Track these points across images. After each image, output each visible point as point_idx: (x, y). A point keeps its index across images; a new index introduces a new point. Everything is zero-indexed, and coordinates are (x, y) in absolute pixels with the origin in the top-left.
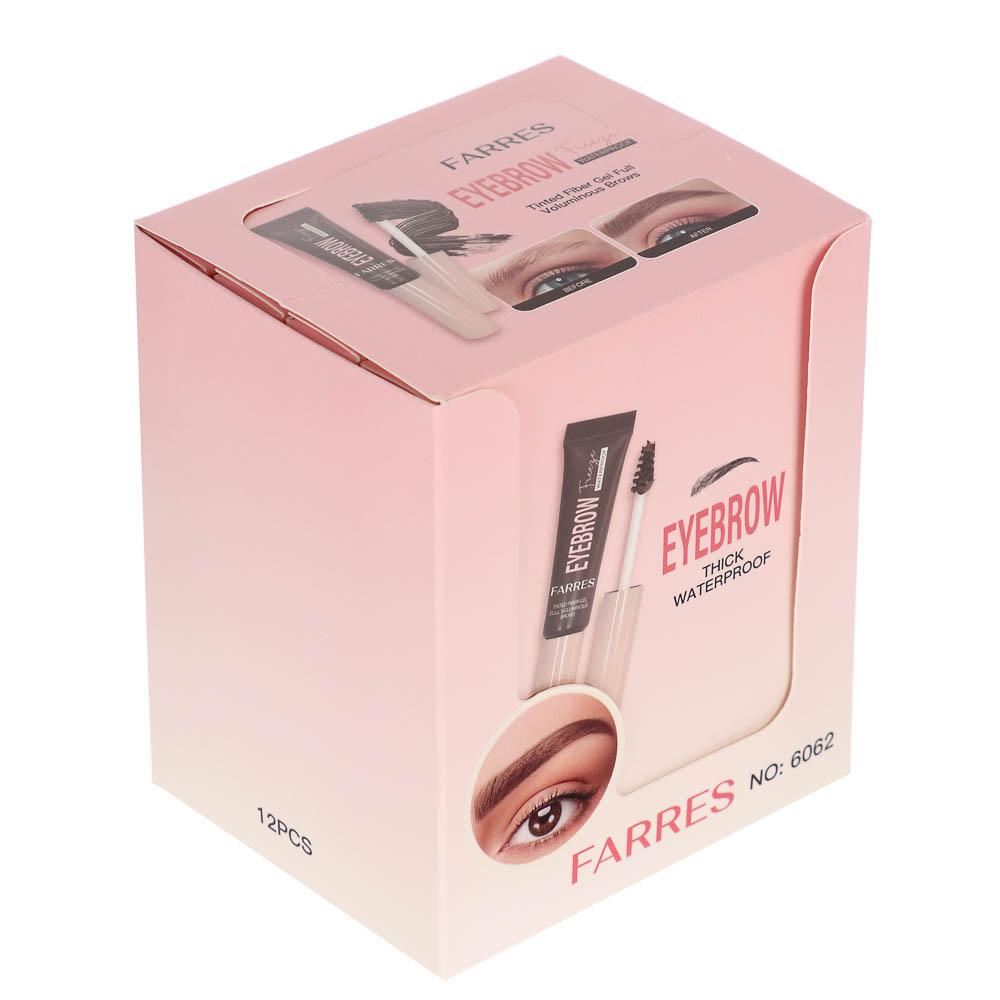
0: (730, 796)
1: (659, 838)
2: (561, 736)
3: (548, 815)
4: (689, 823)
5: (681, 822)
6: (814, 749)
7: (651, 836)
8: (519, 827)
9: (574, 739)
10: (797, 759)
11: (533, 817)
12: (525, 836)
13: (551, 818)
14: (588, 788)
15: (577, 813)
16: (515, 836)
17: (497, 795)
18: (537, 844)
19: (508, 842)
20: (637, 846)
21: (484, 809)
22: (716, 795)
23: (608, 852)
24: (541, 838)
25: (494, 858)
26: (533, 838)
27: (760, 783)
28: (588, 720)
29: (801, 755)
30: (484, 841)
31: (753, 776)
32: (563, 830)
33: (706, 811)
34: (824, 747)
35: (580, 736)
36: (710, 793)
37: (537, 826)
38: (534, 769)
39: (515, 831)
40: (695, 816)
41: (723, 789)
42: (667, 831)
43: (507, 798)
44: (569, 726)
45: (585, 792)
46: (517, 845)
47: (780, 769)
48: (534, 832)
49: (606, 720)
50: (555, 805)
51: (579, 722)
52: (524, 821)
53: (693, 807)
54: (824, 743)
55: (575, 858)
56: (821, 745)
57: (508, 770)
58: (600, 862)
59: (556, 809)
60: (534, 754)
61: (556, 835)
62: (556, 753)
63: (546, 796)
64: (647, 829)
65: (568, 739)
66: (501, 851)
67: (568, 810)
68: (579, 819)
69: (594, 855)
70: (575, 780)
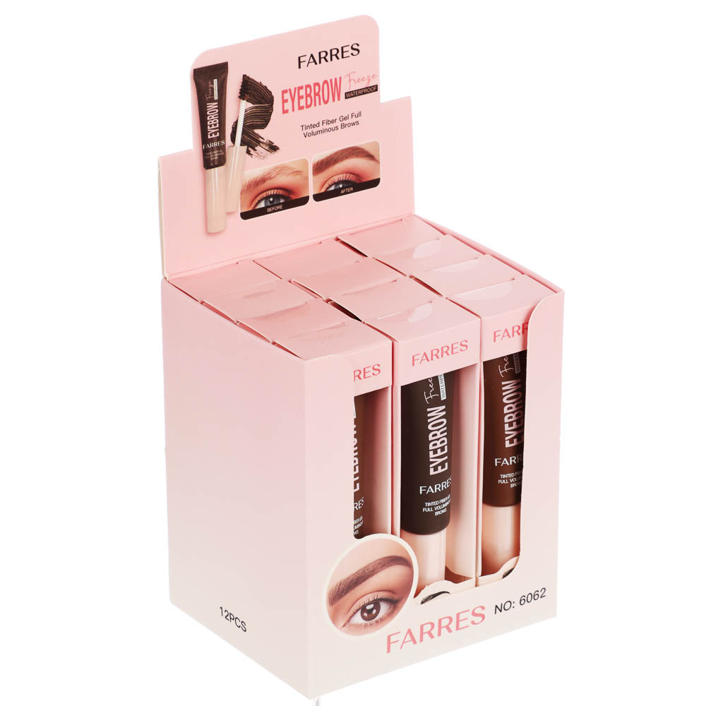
0: (483, 616)
1: (439, 634)
2: (380, 563)
3: (372, 609)
4: (458, 628)
5: (453, 626)
6: (534, 596)
7: (435, 632)
8: (355, 613)
9: (388, 566)
10: (523, 600)
11: (363, 609)
12: (358, 619)
13: (374, 611)
14: (396, 597)
15: (389, 611)
16: (353, 618)
17: (342, 592)
18: (366, 626)
19: (348, 621)
20: (426, 636)
21: (334, 599)
22: (474, 614)
23: (409, 638)
24: (368, 622)
25: (340, 629)
26: (363, 622)
27: (501, 611)
28: (396, 557)
29: (526, 598)
30: (334, 618)
31: (496, 606)
32: (382, 620)
33: (468, 622)
34: (540, 595)
35: (391, 565)
36: (471, 612)
37: (366, 615)
38: (364, 581)
39: (353, 616)
40: (462, 624)
41: (478, 611)
42: (444, 631)
43: (348, 595)
44: (385, 558)
45: (394, 600)
46: (354, 624)
47: (513, 605)
48: (364, 618)
49: (406, 558)
50: (376, 603)
51: (390, 557)
52: (358, 610)
53: (460, 619)
54: (540, 594)
55: (389, 638)
56: (538, 594)
57: (348, 578)
58: (404, 642)
59: (377, 607)
60: (364, 571)
61: (377, 622)
62: (376, 573)
63: (371, 597)
64: (433, 628)
65: (384, 565)
66: (344, 626)
67: (384, 608)
68: (391, 614)
69: (401, 637)
70: (389, 591)
